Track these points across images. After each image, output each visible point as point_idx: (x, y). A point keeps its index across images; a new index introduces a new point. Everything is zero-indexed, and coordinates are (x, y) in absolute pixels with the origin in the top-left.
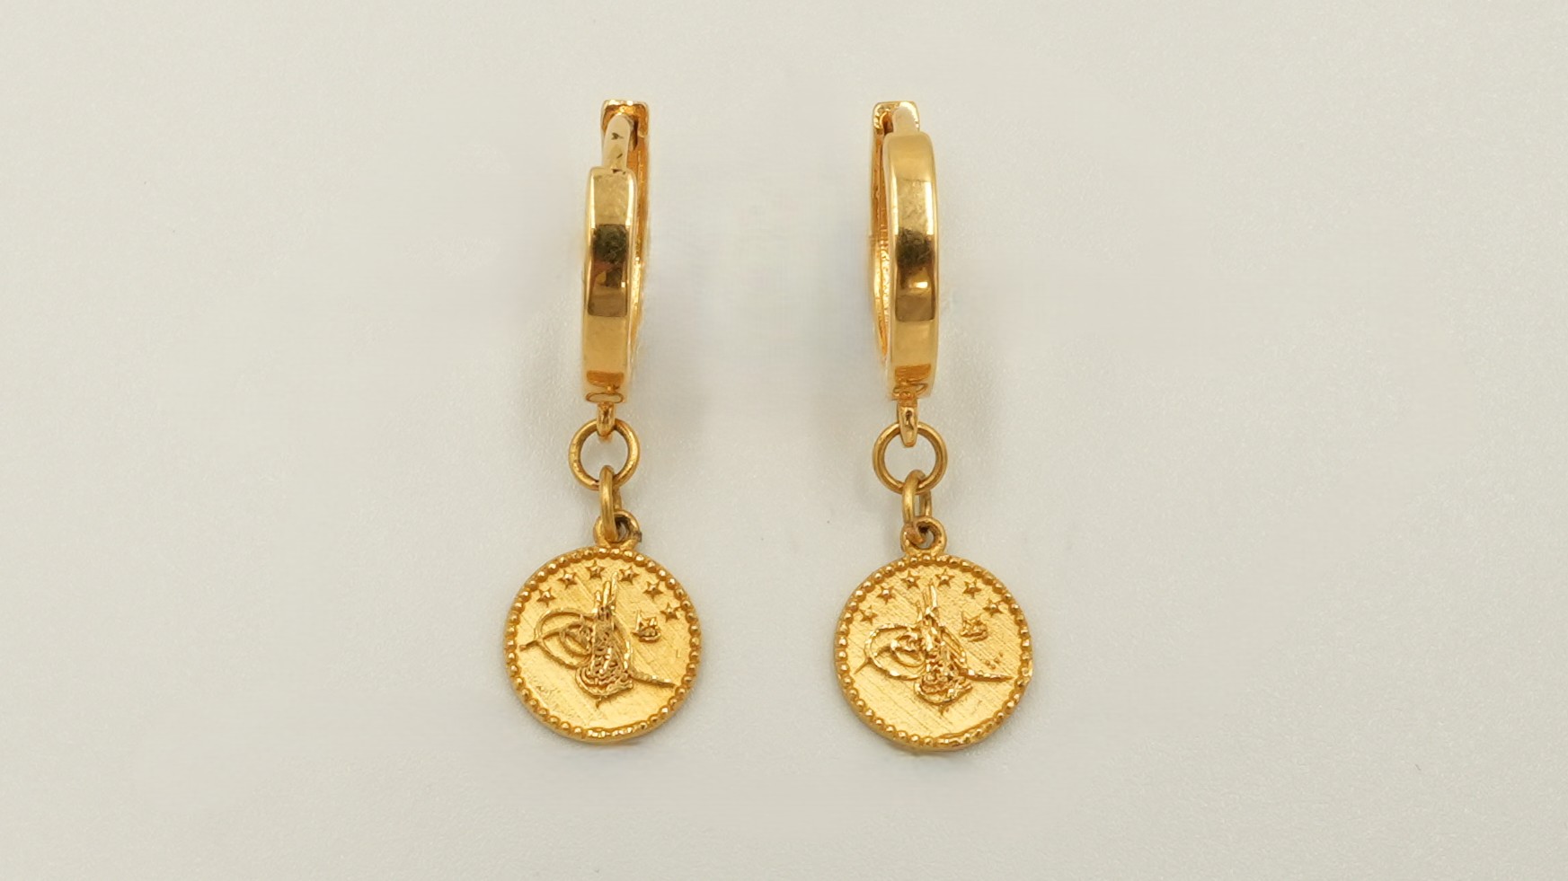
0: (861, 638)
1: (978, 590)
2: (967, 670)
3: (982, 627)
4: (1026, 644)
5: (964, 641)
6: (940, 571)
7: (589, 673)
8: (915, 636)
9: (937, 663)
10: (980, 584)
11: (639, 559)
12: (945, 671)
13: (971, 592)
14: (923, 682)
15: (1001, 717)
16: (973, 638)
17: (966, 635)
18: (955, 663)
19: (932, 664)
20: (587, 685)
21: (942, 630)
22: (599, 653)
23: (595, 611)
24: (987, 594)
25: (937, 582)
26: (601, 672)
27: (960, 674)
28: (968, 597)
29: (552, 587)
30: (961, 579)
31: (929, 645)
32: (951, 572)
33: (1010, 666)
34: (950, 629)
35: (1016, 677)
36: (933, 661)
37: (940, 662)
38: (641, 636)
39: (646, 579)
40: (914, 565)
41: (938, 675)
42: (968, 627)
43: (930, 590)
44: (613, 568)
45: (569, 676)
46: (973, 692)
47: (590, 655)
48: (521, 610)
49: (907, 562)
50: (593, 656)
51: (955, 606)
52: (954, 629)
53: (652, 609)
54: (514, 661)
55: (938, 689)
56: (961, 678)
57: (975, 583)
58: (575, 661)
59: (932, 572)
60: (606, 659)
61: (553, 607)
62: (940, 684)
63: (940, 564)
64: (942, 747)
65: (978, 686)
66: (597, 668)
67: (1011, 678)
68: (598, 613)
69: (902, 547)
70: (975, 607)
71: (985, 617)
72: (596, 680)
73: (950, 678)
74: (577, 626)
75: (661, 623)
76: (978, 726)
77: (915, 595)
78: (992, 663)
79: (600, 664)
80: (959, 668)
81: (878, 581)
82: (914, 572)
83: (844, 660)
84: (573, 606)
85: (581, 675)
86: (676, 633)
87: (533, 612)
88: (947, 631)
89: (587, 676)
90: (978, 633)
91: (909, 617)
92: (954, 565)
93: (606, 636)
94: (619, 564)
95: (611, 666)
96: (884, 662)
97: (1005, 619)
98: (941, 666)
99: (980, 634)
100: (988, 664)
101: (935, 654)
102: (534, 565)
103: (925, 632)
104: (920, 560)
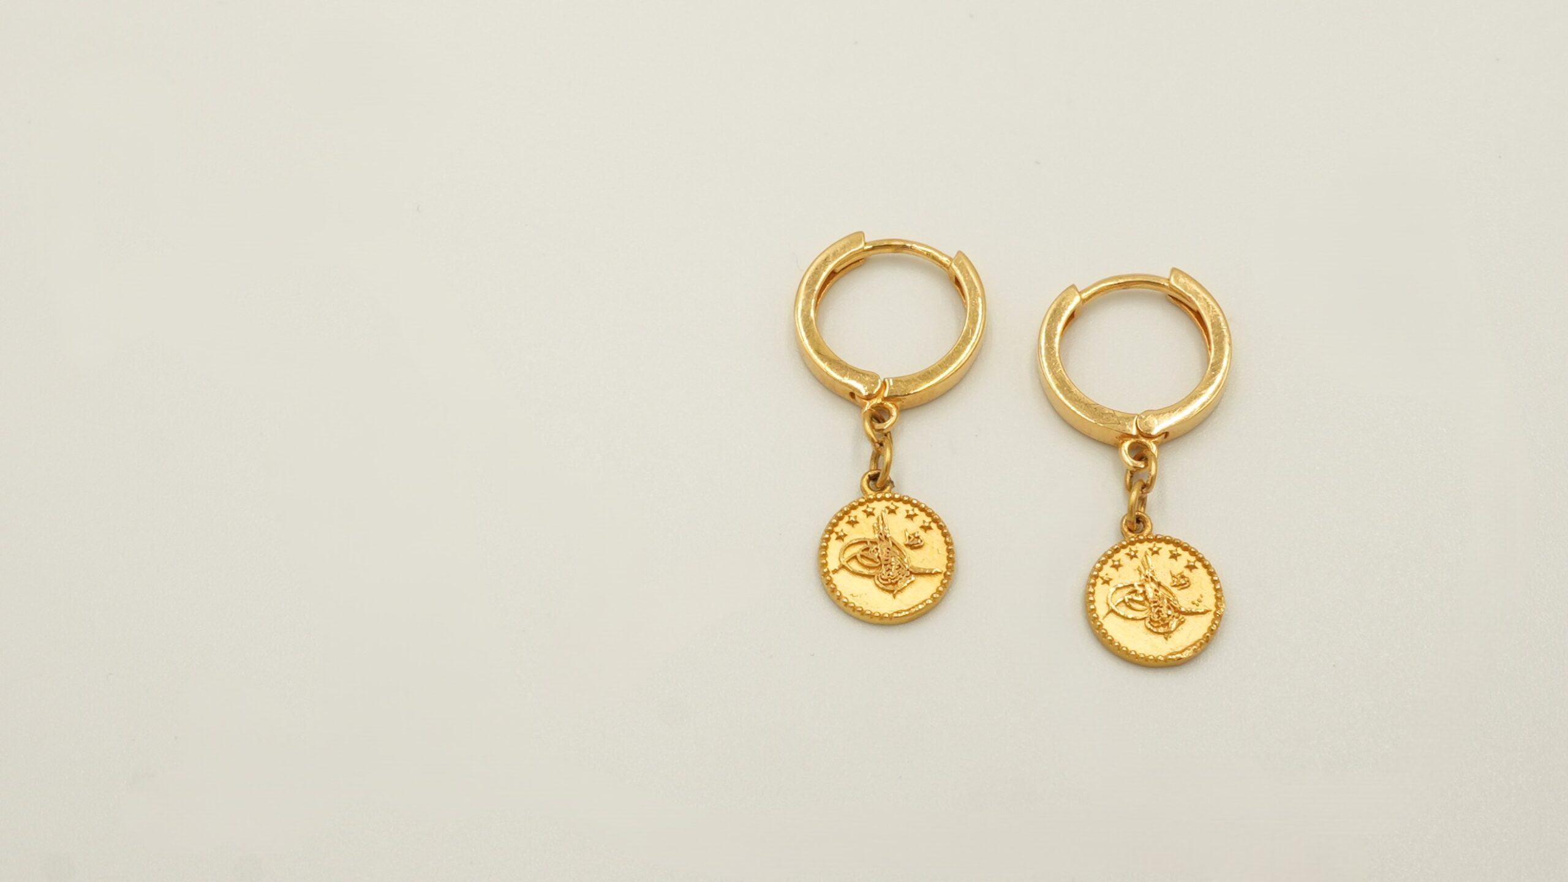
0: (1103, 596)
1: (1179, 555)
2: (1180, 608)
3: (1186, 579)
4: (1218, 587)
5: (1174, 590)
6: (1151, 545)
7: (883, 577)
8: (1141, 590)
9: (1159, 606)
10: (1180, 551)
11: (897, 496)
12: (1164, 610)
13: (1174, 556)
14: (1151, 619)
15: (1208, 636)
16: (1181, 587)
17: (1175, 586)
18: (1171, 605)
19: (1155, 607)
20: (884, 584)
21: (1159, 584)
22: (886, 562)
23: (877, 536)
24: (1185, 557)
25: (1150, 553)
26: (891, 573)
27: (1175, 612)
28: (1173, 560)
29: (843, 526)
30: (1166, 549)
31: (1151, 594)
32: (1159, 545)
33: (1209, 602)
34: (1164, 583)
35: (1214, 609)
36: (1156, 604)
37: (1161, 605)
38: (912, 547)
39: (903, 508)
40: (1132, 543)
41: (1160, 614)
42: (1176, 580)
43: (1146, 558)
44: (879, 507)
45: (870, 582)
46: (1186, 622)
47: (881, 565)
48: (826, 548)
49: (1128, 542)
50: (883, 566)
51: (1164, 566)
52: (1167, 581)
53: (914, 527)
54: (830, 582)
55: (1162, 623)
56: (1176, 614)
57: (1176, 550)
58: (872, 572)
59: (1146, 546)
60: (892, 565)
61: (847, 540)
62: (1163, 620)
63: (1149, 541)
64: (1170, 662)
65: (1189, 618)
66: (888, 573)
67: (1211, 611)
68: (879, 537)
69: (1122, 533)
70: (1179, 566)
71: (1187, 573)
72: (889, 580)
73: (1169, 616)
74: (867, 549)
75: (922, 533)
76: (1194, 644)
77: (1136, 562)
78: (1196, 602)
79: (889, 569)
80: (1174, 608)
81: (1110, 557)
82: (1133, 548)
83: (1094, 610)
84: (861, 536)
85: (878, 579)
86: (934, 538)
87: (835, 547)
88: (1162, 584)
89: (882, 579)
90: (1183, 583)
91: (1136, 579)
92: (1160, 541)
93: (888, 551)
94: (884, 504)
95: (897, 569)
96: (1123, 610)
97: (1201, 572)
98: (1161, 607)
99: (1185, 584)
100: (1193, 603)
101: (1156, 600)
102: (828, 517)
103: (1147, 586)
104: (1137, 539)
